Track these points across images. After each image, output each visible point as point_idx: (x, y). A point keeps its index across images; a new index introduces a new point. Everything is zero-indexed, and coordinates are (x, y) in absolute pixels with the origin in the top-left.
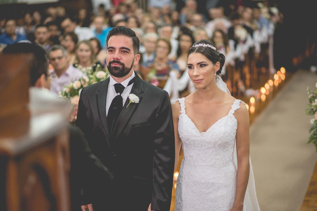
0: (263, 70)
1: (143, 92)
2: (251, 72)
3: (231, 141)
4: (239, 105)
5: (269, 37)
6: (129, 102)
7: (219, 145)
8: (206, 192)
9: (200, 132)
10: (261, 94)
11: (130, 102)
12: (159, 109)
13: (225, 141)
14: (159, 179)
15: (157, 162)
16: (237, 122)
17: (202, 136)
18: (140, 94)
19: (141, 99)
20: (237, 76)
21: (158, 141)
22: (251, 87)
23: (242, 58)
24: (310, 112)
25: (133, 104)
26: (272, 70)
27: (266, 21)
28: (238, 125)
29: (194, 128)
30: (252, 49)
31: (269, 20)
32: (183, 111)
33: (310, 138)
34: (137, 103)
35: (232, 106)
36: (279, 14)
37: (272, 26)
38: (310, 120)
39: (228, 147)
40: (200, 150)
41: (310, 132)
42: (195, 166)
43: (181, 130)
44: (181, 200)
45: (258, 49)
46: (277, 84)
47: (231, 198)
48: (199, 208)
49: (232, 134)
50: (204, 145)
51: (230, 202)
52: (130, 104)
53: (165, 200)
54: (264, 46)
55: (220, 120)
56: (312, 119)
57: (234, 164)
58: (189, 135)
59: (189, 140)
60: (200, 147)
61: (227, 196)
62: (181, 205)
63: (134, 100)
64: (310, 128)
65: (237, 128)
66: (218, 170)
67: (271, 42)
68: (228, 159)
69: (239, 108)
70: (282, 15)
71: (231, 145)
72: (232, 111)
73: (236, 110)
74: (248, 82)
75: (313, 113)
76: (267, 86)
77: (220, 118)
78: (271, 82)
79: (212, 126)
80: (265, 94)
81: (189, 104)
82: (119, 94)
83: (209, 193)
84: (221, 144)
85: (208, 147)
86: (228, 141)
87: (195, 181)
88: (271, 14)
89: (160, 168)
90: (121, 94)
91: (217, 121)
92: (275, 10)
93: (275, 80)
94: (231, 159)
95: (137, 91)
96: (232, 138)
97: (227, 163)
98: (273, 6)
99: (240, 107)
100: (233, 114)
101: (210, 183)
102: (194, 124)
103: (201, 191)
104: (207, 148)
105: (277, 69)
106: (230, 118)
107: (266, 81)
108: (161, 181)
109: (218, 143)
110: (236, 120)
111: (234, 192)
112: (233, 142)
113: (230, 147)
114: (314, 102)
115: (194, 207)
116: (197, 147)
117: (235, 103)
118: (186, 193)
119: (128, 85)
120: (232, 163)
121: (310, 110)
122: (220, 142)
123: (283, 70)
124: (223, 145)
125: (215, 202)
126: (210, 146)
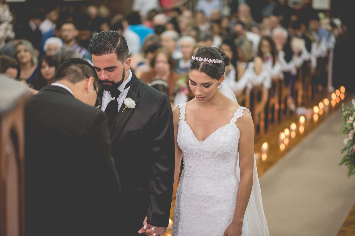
0: (320, 88)
1: (140, 96)
2: (305, 89)
3: (232, 151)
4: (243, 113)
5: (328, 52)
6: (124, 107)
7: (218, 156)
8: (204, 206)
9: (198, 141)
10: (313, 114)
11: (126, 107)
12: (157, 115)
13: (225, 151)
14: (156, 190)
15: (155, 171)
16: (239, 132)
17: (200, 145)
18: (137, 98)
19: (137, 104)
20: (286, 91)
21: (156, 149)
22: (303, 105)
23: (294, 72)
24: (345, 131)
25: (128, 109)
26: (330, 88)
27: (327, 33)
28: (240, 135)
29: (192, 136)
30: (306, 63)
31: (330, 32)
32: (182, 117)
33: (343, 160)
34: (133, 108)
35: (235, 114)
36: (342, 26)
37: (333, 39)
38: (343, 140)
39: (229, 158)
40: (198, 160)
41: (342, 153)
42: (193, 177)
43: (179, 138)
44: (179, 214)
45: (314, 63)
46: (333, 104)
47: (231, 215)
48: (196, 223)
49: (233, 145)
50: (202, 155)
51: (230, 218)
52: (126, 109)
53: (163, 213)
54: (322, 61)
55: (221, 128)
56: (345, 138)
57: (236, 177)
58: (187, 143)
59: (186, 148)
60: (198, 157)
61: (226, 212)
62: (178, 219)
63: (129, 105)
64: (342, 148)
65: (239, 138)
66: (217, 183)
67: (331, 56)
68: (229, 172)
69: (241, 116)
70: (345, 27)
71: (232, 156)
72: (234, 120)
73: (238, 118)
74: (300, 100)
75: (347, 132)
76: (321, 105)
77: (221, 126)
78: (326, 101)
79: (211, 135)
80: (318, 114)
81: (190, 109)
82: (114, 98)
83: (206, 207)
84: (220, 154)
85: (207, 157)
86: (229, 151)
87: (192, 194)
88: (333, 25)
89: (158, 178)
90: (116, 98)
91: (217, 129)
92: (337, 22)
93: (332, 99)
94: (233, 171)
95: (133, 94)
96: (234, 148)
97: (227, 175)
98: (336, 17)
99: (243, 115)
100: (235, 123)
101: (209, 196)
102: (192, 131)
103: (198, 204)
104: (205, 158)
105: (336, 87)
106: (232, 126)
107: (321, 100)
108: (159, 192)
109: (217, 154)
110: (238, 129)
111: (234, 208)
112: (235, 153)
113: (231, 158)
114: (349, 120)
115: (190, 221)
116: (195, 156)
117: (238, 110)
118: (184, 206)
119: (125, 88)
120: (233, 177)
121: (344, 129)
122: (219, 152)
123: (343, 89)
124: (224, 156)
125: (213, 218)
126: (208, 156)
